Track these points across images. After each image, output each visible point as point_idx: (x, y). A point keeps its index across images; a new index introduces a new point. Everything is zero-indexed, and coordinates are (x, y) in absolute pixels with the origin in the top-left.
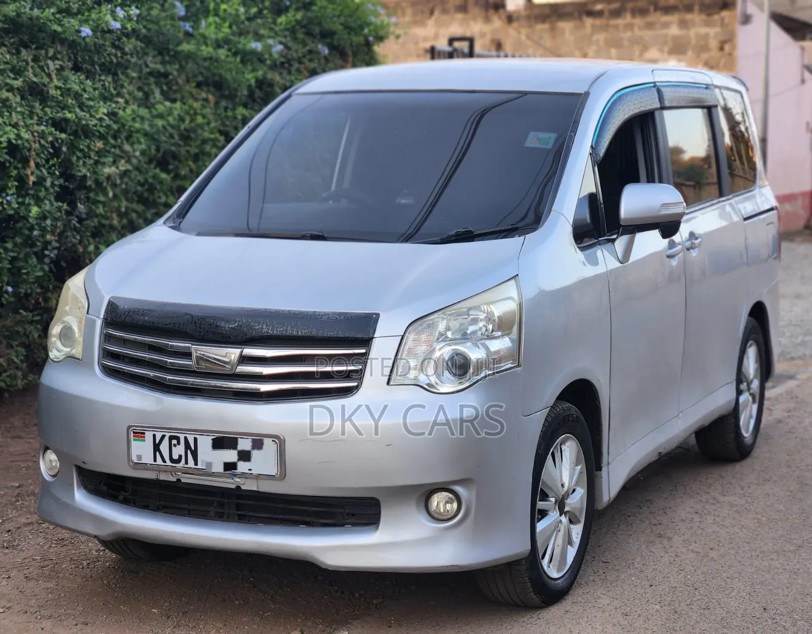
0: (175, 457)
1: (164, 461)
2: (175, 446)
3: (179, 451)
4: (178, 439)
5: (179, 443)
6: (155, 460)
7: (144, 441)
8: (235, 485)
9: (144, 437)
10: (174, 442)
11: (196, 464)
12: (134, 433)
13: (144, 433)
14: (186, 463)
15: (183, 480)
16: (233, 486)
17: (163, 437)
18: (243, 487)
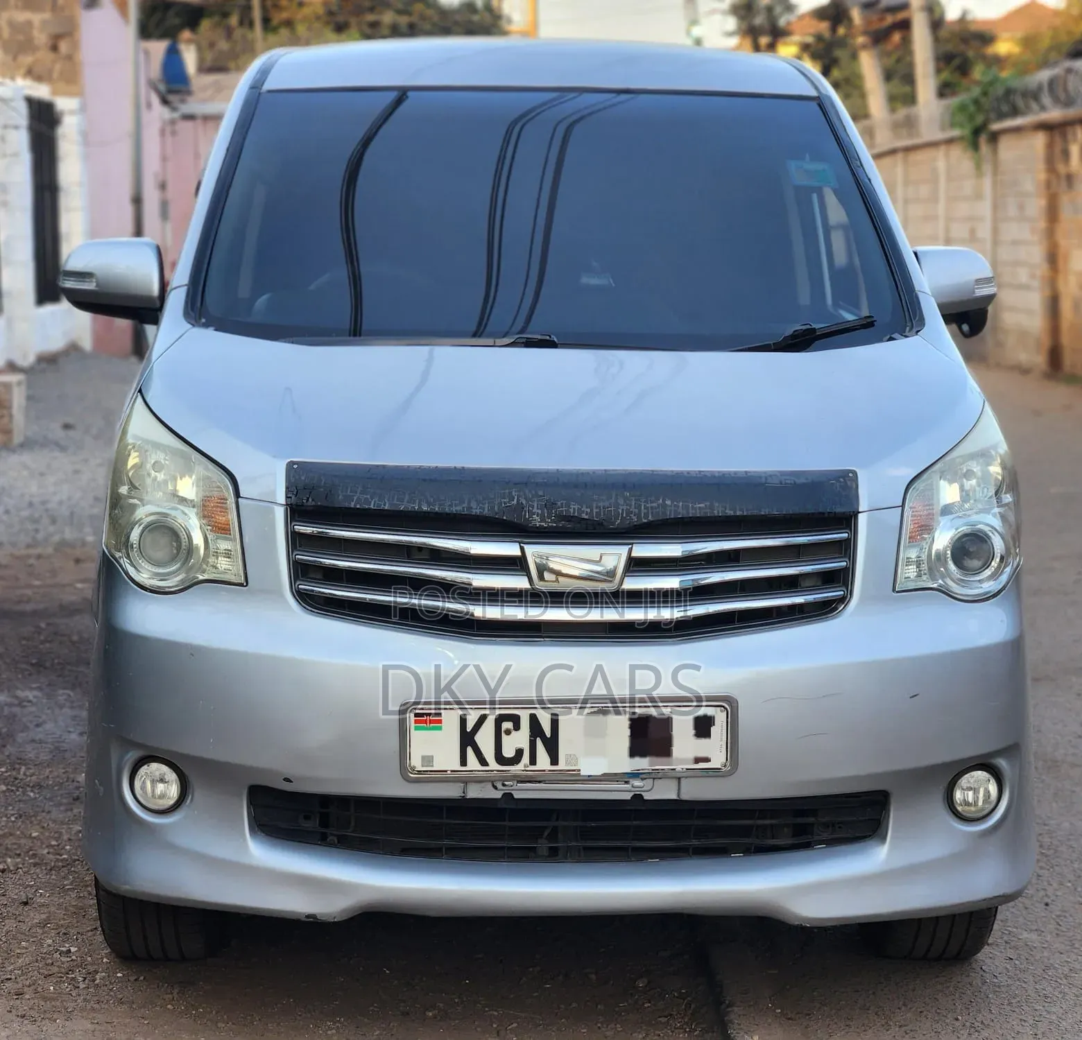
0: (508, 752)
1: (483, 762)
2: (508, 732)
3: (517, 740)
4: (516, 720)
5: (517, 727)
6: (464, 761)
7: (440, 728)
8: (632, 794)
9: (440, 722)
10: (507, 725)
11: (555, 761)
12: (416, 715)
13: (440, 714)
14: (533, 761)
15: (517, 795)
16: (628, 796)
17: (482, 719)
18: (647, 796)
